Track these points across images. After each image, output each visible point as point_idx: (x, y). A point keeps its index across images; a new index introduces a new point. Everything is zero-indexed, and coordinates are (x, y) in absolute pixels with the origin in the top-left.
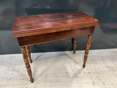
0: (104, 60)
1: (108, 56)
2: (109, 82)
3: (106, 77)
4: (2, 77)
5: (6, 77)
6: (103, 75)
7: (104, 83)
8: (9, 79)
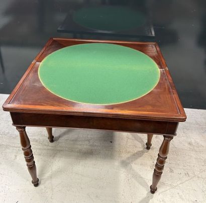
0: (188, 130)
1: (197, 124)
2: (183, 170)
3: (179, 160)
4: (3, 132)
5: (9, 133)
6: (176, 156)
7: (173, 169)
8: (14, 136)
